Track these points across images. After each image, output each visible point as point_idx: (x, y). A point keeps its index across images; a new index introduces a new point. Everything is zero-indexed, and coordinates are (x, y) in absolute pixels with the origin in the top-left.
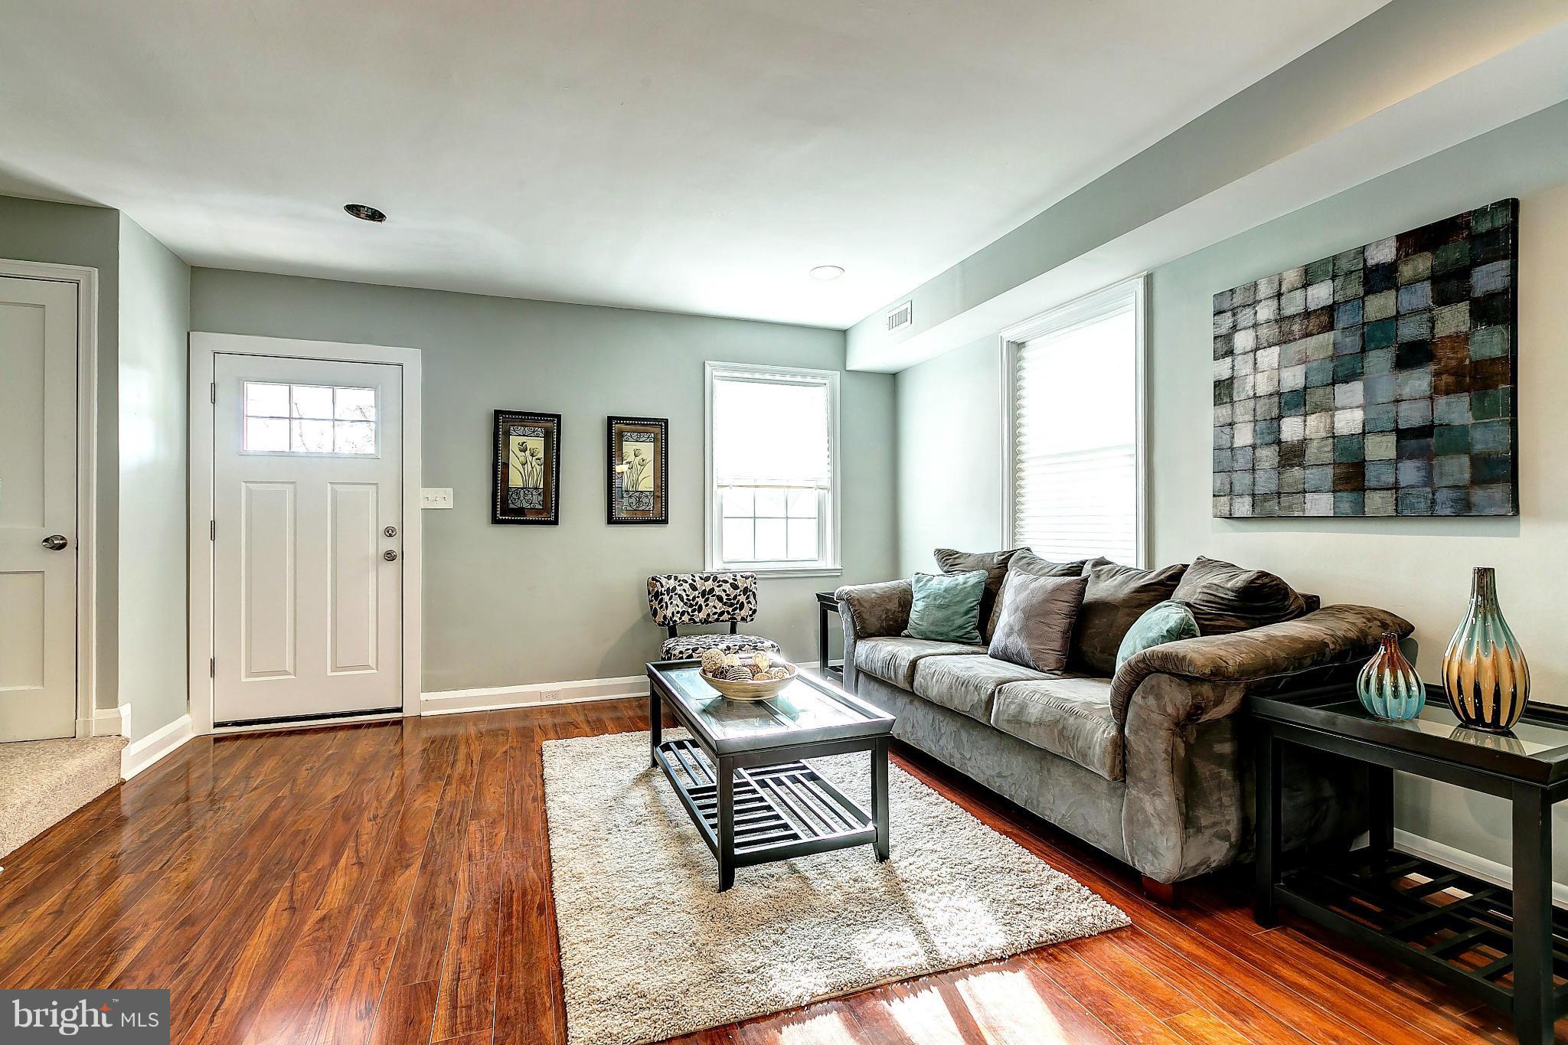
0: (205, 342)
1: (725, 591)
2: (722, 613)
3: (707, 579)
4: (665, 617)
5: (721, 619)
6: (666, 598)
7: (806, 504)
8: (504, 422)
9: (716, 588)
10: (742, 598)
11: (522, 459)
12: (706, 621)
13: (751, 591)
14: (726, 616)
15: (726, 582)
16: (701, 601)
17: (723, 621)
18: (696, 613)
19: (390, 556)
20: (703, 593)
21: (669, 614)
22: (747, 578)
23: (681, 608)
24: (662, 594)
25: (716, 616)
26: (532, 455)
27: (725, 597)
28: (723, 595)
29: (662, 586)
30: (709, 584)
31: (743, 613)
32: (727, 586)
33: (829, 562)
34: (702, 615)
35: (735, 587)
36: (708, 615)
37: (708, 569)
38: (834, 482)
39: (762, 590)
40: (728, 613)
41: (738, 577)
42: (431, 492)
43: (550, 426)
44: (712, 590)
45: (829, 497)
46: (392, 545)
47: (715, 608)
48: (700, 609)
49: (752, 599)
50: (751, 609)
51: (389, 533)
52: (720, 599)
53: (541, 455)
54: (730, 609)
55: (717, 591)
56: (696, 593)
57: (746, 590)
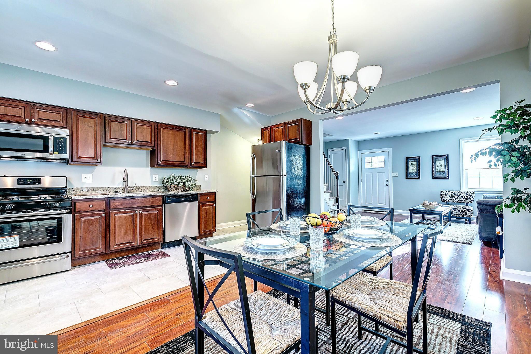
0: (360, 152)
1: (464, 195)
2: (462, 200)
3: (459, 192)
4: (443, 200)
5: (462, 202)
6: (444, 196)
8: (408, 159)
9: (461, 194)
10: (468, 197)
11: (412, 166)
12: (457, 202)
13: (471, 195)
14: (463, 201)
15: (465, 193)
16: (456, 197)
17: (463, 202)
18: (454, 200)
19: (387, 185)
20: (457, 195)
21: (445, 199)
22: (471, 192)
23: (449, 198)
24: (443, 194)
25: (461, 201)
26: (414, 165)
27: (463, 197)
29: (443, 193)
34: (457, 200)
35: (467, 194)
36: (458, 201)
37: (461, 190)
40: (464, 200)
41: (469, 192)
42: (394, 173)
43: (418, 159)
44: (460, 195)
46: (387, 183)
47: (460, 199)
48: (456, 199)
49: (471, 197)
50: (471, 200)
51: (387, 181)
52: (462, 197)
53: (416, 165)
54: (465, 200)
56: (455, 195)
57: (470, 195)
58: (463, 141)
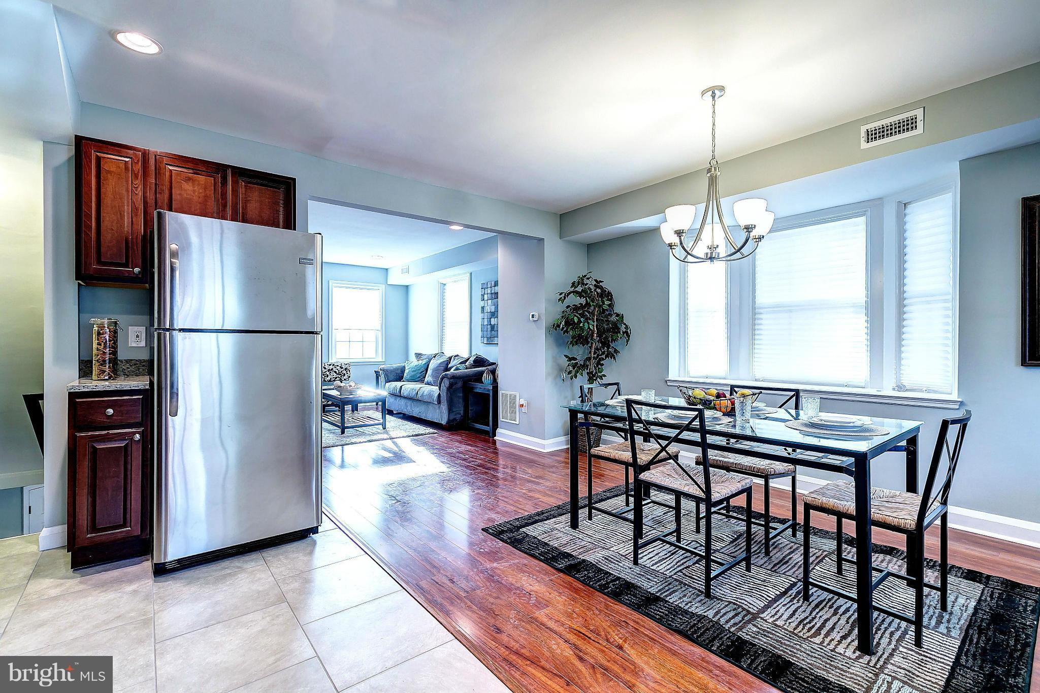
1: (337, 369)
2: (336, 378)
3: (330, 365)
5: (336, 380)
7: (371, 337)
10: (345, 372)
12: (330, 381)
13: (348, 369)
14: (338, 379)
15: (338, 366)
16: (328, 373)
18: (326, 377)
20: (329, 370)
22: (346, 364)
25: (334, 379)
27: (337, 372)
28: (337, 371)
30: (331, 367)
31: (345, 377)
32: (338, 368)
33: (380, 359)
34: (328, 378)
35: (341, 368)
36: (331, 379)
37: (330, 361)
38: (382, 328)
39: (352, 369)
40: (339, 377)
41: (343, 364)
44: (332, 369)
45: (380, 334)
47: (334, 376)
48: (328, 376)
49: (348, 372)
50: (348, 376)
52: (335, 372)
54: (340, 376)
55: (334, 369)
56: (326, 370)
57: (346, 369)
58: (333, 285)
